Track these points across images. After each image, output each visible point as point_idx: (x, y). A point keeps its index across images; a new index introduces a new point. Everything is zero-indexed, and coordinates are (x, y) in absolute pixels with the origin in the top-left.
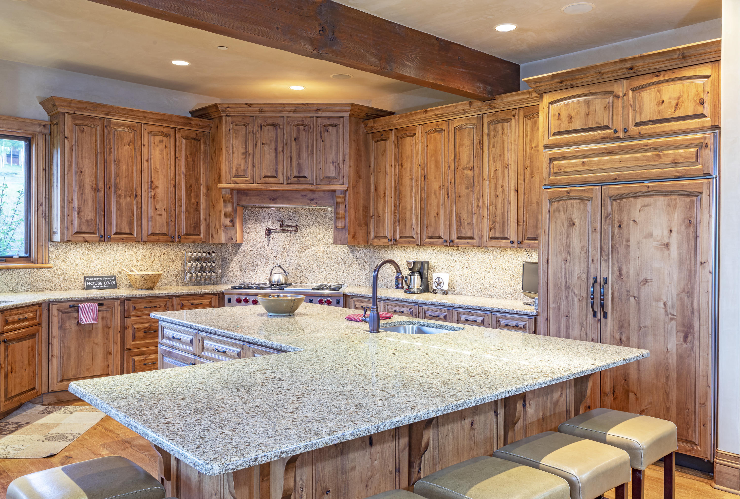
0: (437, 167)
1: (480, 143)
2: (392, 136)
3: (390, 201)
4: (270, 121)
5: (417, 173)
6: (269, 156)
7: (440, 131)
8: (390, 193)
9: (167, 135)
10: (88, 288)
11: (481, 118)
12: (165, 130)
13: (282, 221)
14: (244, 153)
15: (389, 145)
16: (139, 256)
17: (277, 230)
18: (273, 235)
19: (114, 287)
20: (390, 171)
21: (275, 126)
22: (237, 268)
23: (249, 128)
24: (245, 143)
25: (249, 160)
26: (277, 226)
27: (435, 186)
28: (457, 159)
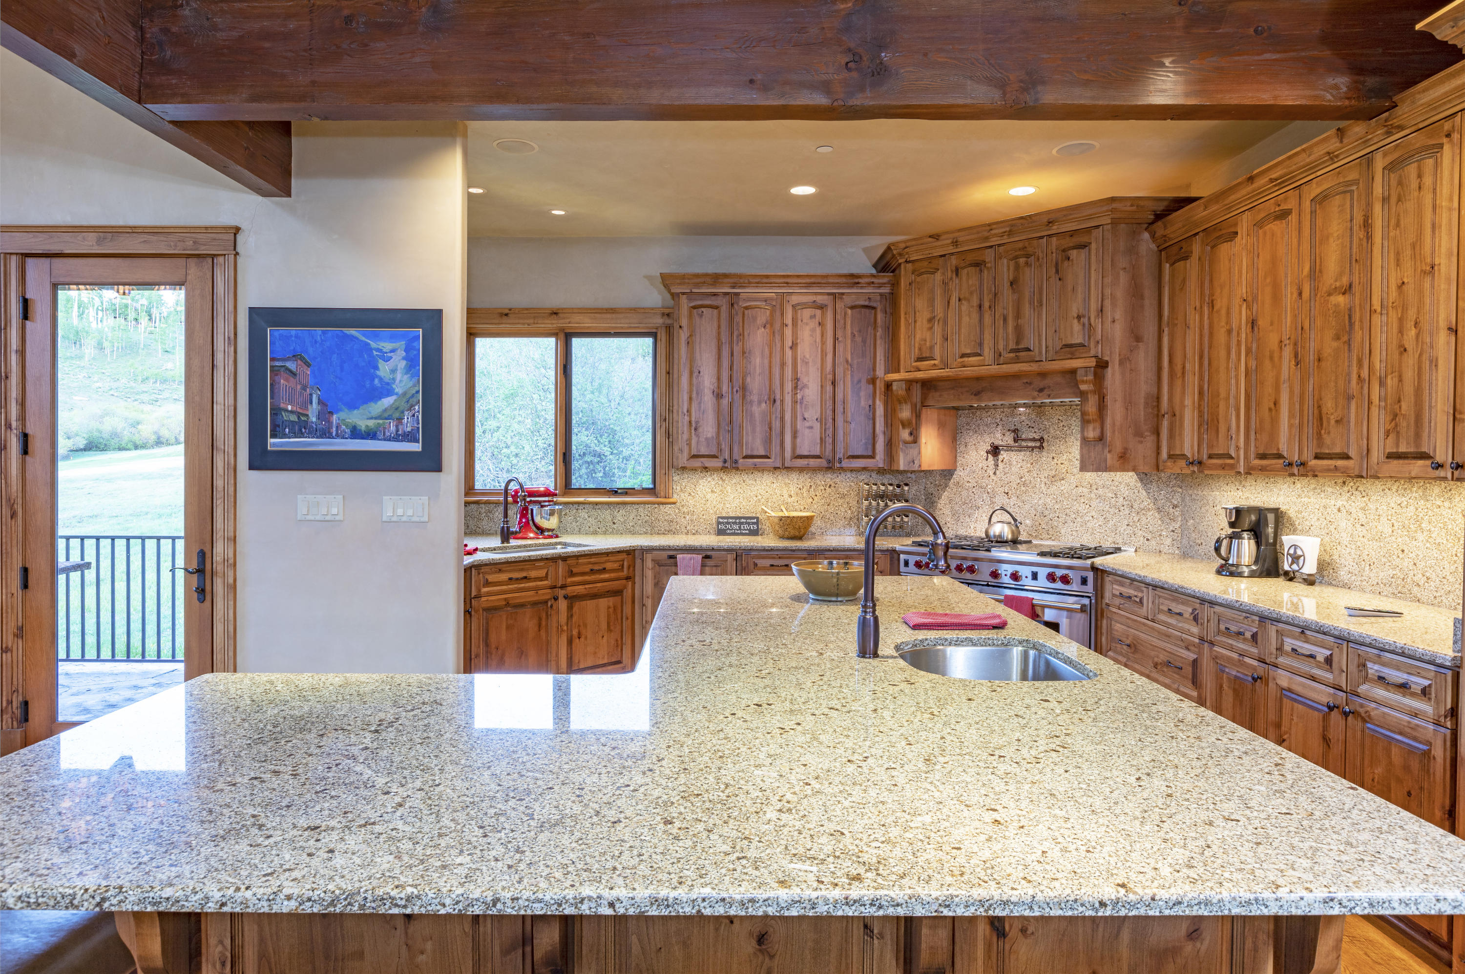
0: (1276, 298)
1: (1367, 224)
2: (1196, 248)
3: (1192, 381)
4: (970, 258)
5: (1241, 316)
6: (969, 318)
7: (1283, 215)
8: (1192, 366)
9: (822, 307)
10: (721, 532)
11: (1368, 160)
12: (820, 299)
13: (1016, 431)
14: (931, 320)
15: (1192, 267)
16: (793, 489)
17: (1009, 448)
18: (1003, 455)
19: (754, 533)
20: (1194, 319)
21: (978, 265)
22: (947, 511)
23: (938, 276)
24: (931, 302)
25: (937, 328)
26: (1009, 439)
27: (1272, 341)
28: (1315, 273)
